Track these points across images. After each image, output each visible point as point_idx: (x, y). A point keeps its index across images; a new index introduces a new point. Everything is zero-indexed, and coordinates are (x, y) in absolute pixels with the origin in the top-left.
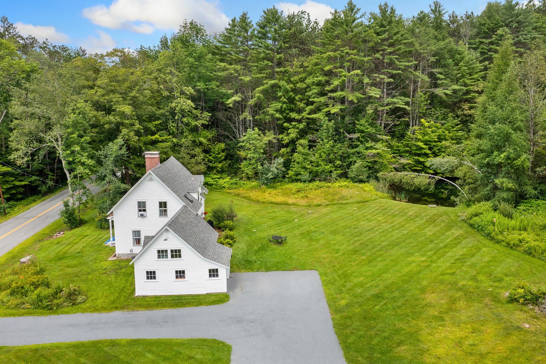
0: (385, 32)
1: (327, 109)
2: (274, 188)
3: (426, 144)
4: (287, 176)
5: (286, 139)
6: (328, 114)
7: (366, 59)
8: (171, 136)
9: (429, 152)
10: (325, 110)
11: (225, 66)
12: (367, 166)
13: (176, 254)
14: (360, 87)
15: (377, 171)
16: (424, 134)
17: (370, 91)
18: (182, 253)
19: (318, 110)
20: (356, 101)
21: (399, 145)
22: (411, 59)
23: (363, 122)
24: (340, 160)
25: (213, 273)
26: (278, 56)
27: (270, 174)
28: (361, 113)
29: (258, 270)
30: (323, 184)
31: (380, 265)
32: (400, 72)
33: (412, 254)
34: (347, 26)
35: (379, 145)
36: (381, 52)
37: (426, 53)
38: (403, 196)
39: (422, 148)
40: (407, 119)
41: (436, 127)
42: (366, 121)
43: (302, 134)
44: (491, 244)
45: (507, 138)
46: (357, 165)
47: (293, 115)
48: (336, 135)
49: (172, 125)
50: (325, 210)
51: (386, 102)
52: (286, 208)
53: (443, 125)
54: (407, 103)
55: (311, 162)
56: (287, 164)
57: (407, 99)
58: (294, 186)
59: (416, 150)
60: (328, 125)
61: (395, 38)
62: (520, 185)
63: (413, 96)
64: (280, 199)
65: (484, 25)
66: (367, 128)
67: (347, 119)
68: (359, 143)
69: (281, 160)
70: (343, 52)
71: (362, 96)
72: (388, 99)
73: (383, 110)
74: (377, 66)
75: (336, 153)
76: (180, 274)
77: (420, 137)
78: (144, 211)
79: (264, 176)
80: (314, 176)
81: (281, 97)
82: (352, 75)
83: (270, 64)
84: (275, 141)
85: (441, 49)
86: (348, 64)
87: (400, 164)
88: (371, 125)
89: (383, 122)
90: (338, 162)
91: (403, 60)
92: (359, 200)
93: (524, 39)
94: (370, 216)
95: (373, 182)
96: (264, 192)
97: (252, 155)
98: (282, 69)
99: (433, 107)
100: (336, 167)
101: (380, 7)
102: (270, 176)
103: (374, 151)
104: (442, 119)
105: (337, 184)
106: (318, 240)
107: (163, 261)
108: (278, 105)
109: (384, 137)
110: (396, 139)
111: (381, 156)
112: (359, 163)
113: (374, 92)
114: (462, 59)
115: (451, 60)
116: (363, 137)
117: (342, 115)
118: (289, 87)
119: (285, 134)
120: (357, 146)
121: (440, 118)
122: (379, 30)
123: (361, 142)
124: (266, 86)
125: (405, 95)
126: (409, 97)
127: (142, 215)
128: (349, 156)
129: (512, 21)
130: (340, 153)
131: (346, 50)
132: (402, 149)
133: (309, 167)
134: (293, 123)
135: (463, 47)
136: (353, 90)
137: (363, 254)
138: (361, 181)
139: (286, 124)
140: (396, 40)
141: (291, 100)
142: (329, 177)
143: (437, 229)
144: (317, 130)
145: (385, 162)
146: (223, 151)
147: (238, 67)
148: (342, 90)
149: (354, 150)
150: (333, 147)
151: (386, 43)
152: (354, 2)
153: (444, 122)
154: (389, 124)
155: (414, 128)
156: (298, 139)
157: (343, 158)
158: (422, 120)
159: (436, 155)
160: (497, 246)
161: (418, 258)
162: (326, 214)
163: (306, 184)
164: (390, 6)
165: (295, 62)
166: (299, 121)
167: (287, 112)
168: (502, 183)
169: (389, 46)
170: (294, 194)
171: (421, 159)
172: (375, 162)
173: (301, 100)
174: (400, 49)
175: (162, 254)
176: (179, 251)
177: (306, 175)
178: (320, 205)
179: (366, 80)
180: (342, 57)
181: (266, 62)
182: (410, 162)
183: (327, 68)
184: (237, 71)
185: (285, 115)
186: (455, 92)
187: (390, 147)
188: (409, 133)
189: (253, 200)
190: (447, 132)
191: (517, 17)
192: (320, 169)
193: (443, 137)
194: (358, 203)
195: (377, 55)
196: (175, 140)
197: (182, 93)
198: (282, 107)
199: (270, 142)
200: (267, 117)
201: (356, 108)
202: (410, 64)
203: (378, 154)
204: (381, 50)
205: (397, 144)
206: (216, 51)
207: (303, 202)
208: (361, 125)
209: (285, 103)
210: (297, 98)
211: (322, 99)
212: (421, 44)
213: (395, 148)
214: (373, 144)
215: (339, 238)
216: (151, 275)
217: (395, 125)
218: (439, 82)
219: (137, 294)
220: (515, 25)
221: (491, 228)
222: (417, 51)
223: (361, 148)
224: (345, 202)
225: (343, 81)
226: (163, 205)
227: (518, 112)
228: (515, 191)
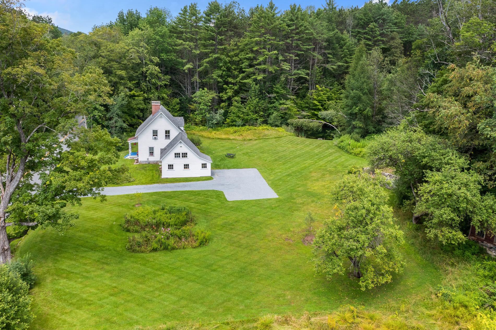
0: (293, 25)
1: (254, 77)
2: (218, 130)
3: (319, 103)
4: (225, 123)
5: (225, 97)
6: (255, 80)
7: (281, 43)
8: (142, 93)
9: (321, 108)
10: (253, 77)
11: (182, 43)
12: (281, 116)
13: (185, 155)
14: (276, 61)
15: (287, 120)
16: (318, 96)
17: (283, 66)
18: (188, 155)
19: (248, 77)
20: (274, 72)
21: (302, 102)
22: (311, 44)
23: (278, 86)
24: (263, 111)
25: (204, 166)
26: (220, 38)
27: (214, 121)
28: (276, 80)
29: (224, 168)
30: (251, 127)
31: (290, 165)
32: (303, 52)
33: (307, 160)
34: (268, 20)
35: (288, 102)
36: (291, 39)
37: (320, 40)
38: (303, 134)
39: (317, 105)
40: (307, 85)
41: (326, 91)
42: (281, 86)
43: (236, 93)
44: (347, 155)
45: (359, 98)
46: (274, 115)
47: (230, 80)
48: (260, 95)
49: (143, 84)
50: (255, 142)
51: (293, 73)
52: (230, 141)
53: (331, 89)
54: (307, 74)
55: (243, 113)
56: (226, 115)
57: (308, 71)
58: (232, 129)
59: (313, 106)
60: (255, 87)
61: (300, 29)
62: (366, 126)
63: (312, 69)
64: (224, 136)
65: (361, 19)
66: (281, 91)
67: (267, 83)
68: (275, 100)
69: (222, 111)
70: (266, 38)
71: (278, 69)
72: (295, 71)
73: (291, 79)
74: (288, 47)
75: (260, 107)
76: (186, 166)
77: (315, 97)
78: (156, 135)
79: (211, 121)
80: (246, 122)
81: (222, 66)
82: (271, 54)
83: (214, 43)
84: (217, 98)
85: (331, 37)
86: (269, 46)
87: (302, 115)
88: (284, 88)
89: (291, 87)
90: (262, 113)
91: (305, 44)
92: (276, 136)
93: (387, 32)
94: (283, 145)
95: (284, 126)
96: (211, 133)
97: (203, 107)
98: (223, 47)
99: (325, 77)
100: (260, 116)
101: (291, 6)
102: (215, 121)
103: (285, 106)
104: (331, 86)
105: (261, 128)
106: (254, 156)
107: (178, 159)
108: (220, 72)
109: (292, 97)
110: (299, 99)
111: (290, 110)
112: (275, 114)
113: (286, 66)
114: (346, 43)
115: (337, 45)
116: (278, 96)
117: (264, 81)
118: (228, 59)
119: (224, 93)
120: (274, 102)
121: (329, 84)
122: (290, 23)
123: (277, 100)
124: (211, 58)
125: (307, 68)
126: (309, 69)
127: (155, 138)
128: (268, 109)
129: (379, 19)
130: (263, 106)
131: (268, 36)
132: (303, 105)
133: (242, 116)
134: (230, 85)
135: (346, 36)
136: (272, 64)
137: (280, 161)
138: (277, 126)
139: (225, 86)
140: (301, 31)
141: (229, 69)
142: (255, 123)
143: (321, 150)
144: (248, 91)
145: (292, 113)
146: (178, 104)
147: (192, 44)
148: (265, 64)
149: (272, 105)
150: (258, 102)
151: (294, 32)
152: (274, 3)
153: (332, 87)
154: (295, 88)
155: (312, 91)
156: (233, 97)
157: (265, 110)
158: (317, 86)
159: (325, 109)
160: (350, 155)
161: (309, 161)
162: (256, 144)
163: (240, 127)
164: (297, 7)
165: (231, 42)
166: (234, 84)
167: (226, 77)
168: (357, 124)
169: (296, 34)
170: (232, 134)
171: (316, 113)
172: (286, 113)
173: (235, 70)
174: (303, 37)
175: (177, 155)
176: (186, 154)
177: (239, 122)
178: (251, 140)
179: (281, 58)
180: (265, 41)
181: (211, 41)
182: (309, 114)
183: (255, 49)
184: (190, 47)
185: (224, 79)
186: (339, 66)
187: (295, 103)
188: (308, 95)
189: (205, 137)
190: (333, 95)
191: (383, 16)
192: (249, 118)
193: (330, 98)
194: (276, 138)
195: (288, 41)
196: (146, 95)
197: (151, 61)
198: (222, 74)
199: (213, 98)
200: (211, 80)
201: (273, 76)
202: (310, 47)
203: (288, 108)
204: (291, 37)
205: (300, 102)
206: (172, 30)
207: (240, 138)
208: (277, 88)
209: (224, 71)
210: (233, 68)
211: (251, 70)
212: (317, 34)
213: (299, 105)
214: (285, 101)
215: (265, 155)
216: (171, 167)
217: (299, 89)
218: (330, 60)
219: (163, 177)
220: (381, 21)
221: (348, 147)
222: (314, 38)
223: (277, 104)
224: (267, 138)
225: (266, 58)
226: (167, 132)
227: (365, 84)
228: (363, 128)
